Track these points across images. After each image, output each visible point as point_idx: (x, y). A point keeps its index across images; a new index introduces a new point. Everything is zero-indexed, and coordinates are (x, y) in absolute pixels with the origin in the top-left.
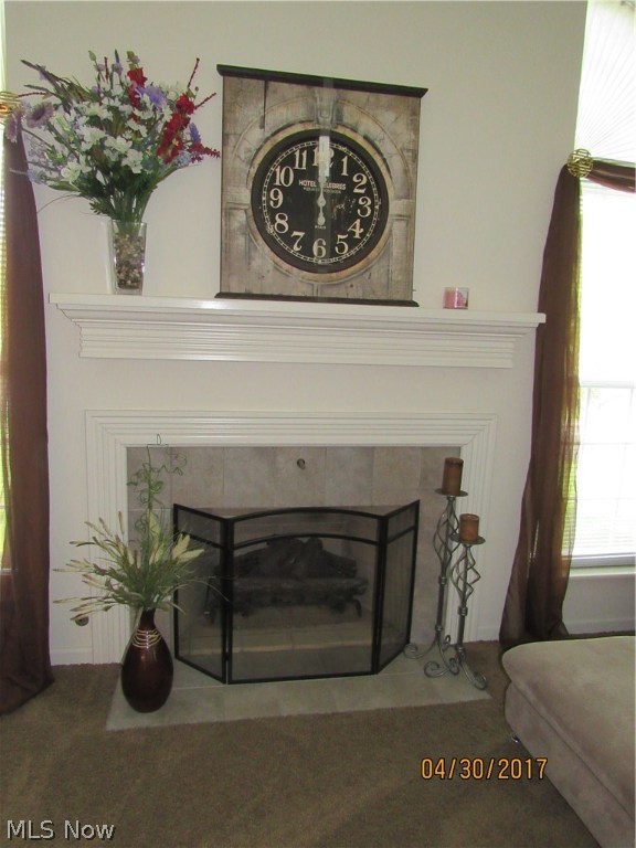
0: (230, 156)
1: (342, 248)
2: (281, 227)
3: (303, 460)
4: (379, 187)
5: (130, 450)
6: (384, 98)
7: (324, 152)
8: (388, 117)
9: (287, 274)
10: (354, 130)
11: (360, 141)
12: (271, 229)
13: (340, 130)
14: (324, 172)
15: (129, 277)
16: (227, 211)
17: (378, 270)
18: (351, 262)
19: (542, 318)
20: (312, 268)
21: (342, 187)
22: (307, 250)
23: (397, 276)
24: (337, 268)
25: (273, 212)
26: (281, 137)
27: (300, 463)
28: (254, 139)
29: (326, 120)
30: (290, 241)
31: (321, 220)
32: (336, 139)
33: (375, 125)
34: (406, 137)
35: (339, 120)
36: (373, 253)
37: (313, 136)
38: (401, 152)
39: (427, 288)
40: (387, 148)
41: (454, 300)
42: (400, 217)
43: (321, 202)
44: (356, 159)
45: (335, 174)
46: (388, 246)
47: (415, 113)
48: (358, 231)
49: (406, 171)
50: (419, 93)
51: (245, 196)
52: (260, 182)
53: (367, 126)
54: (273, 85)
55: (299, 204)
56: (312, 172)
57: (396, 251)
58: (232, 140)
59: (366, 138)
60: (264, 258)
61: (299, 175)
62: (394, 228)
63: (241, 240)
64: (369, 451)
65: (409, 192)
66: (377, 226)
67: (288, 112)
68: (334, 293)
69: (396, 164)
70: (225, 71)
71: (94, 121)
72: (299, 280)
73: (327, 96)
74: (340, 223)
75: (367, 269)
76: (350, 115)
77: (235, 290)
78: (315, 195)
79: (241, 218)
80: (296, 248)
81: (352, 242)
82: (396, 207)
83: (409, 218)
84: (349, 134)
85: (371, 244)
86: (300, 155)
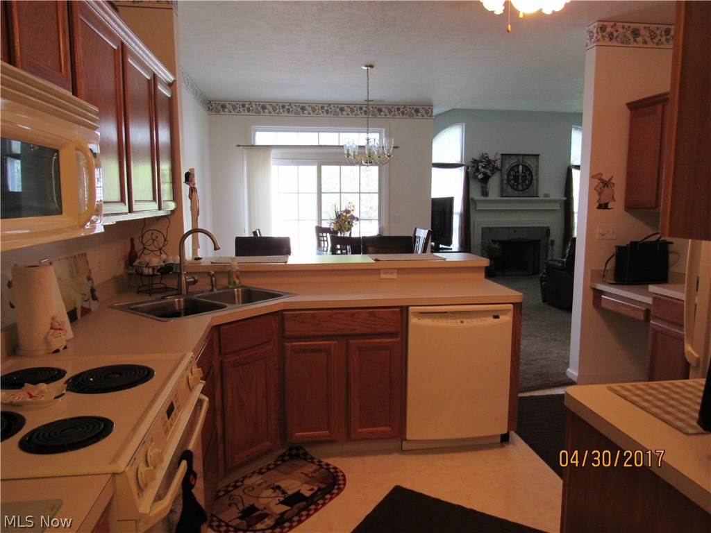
0: (503, 170)
1: (524, 186)
2: (513, 183)
3: (516, 230)
4: (531, 174)
5: (483, 229)
6: (532, 157)
7: (521, 167)
8: (532, 160)
9: (514, 192)
10: (526, 163)
11: (527, 165)
12: (511, 183)
13: (523, 163)
14: (521, 172)
15: (485, 193)
16: (502, 181)
17: (531, 190)
18: (526, 189)
19: (565, 198)
20: (519, 191)
21: (524, 174)
22: (517, 187)
23: (535, 191)
24: (523, 190)
25: (511, 180)
26: (512, 166)
27: (515, 231)
28: (507, 166)
29: (521, 162)
30: (514, 185)
31: (520, 181)
32: (523, 165)
33: (530, 162)
34: (536, 164)
35: (523, 161)
36: (530, 187)
37: (518, 165)
38: (535, 167)
39: (542, 192)
40: (532, 166)
41: (546, 195)
42: (535, 179)
43: (520, 177)
44: (527, 168)
45: (523, 172)
46: (533, 185)
47: (538, 161)
48: (527, 183)
49: (536, 170)
50: (538, 155)
51: (505, 177)
52: (509, 174)
53: (529, 162)
54: (512, 156)
55: (516, 178)
56: (518, 172)
57: (535, 186)
58: (503, 167)
60: (509, 189)
61: (516, 172)
62: (534, 182)
63: (505, 186)
64: (529, 228)
65: (537, 174)
66: (531, 181)
67: (513, 161)
68: (522, 195)
69: (534, 169)
70: (502, 155)
72: (516, 193)
73: (521, 157)
74: (524, 181)
75: (529, 190)
76: (525, 160)
77: (504, 195)
79: (505, 181)
80: (515, 187)
81: (526, 185)
82: (534, 177)
83: (537, 179)
85: (530, 185)
86: (516, 169)
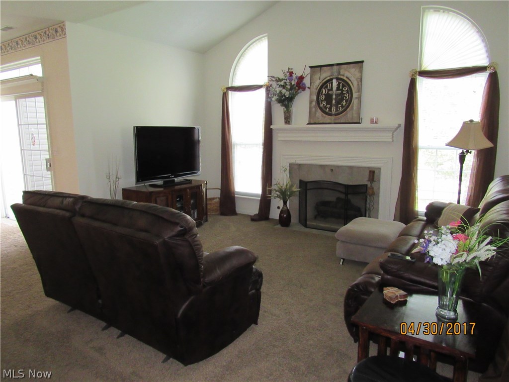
0: (312, 88)
1: (340, 109)
2: (324, 105)
3: (333, 169)
4: (350, 91)
6: (352, 65)
7: (335, 83)
8: (353, 70)
9: (325, 117)
10: (343, 76)
11: (345, 78)
12: (321, 105)
13: (340, 77)
14: (335, 88)
15: (288, 120)
16: (311, 102)
17: (350, 114)
18: (342, 112)
20: (331, 115)
21: (340, 92)
22: (330, 110)
23: (355, 115)
24: (338, 114)
25: (322, 101)
26: (324, 81)
28: (318, 83)
29: (335, 74)
30: (326, 108)
31: (334, 102)
32: (338, 79)
33: (350, 74)
34: (358, 75)
35: (339, 74)
36: (348, 109)
37: (332, 80)
38: (357, 79)
39: (366, 116)
40: (352, 79)
41: (374, 121)
42: (356, 98)
43: (334, 97)
44: (344, 84)
45: (338, 89)
46: (353, 107)
47: (361, 68)
48: (344, 104)
49: (358, 85)
50: (362, 62)
51: (315, 98)
52: (319, 93)
53: (347, 74)
54: (323, 68)
55: (329, 98)
56: (332, 89)
57: (356, 108)
58: (312, 84)
59: (347, 77)
60: (319, 113)
61: (329, 90)
62: (355, 102)
63: (314, 109)
64: (351, 168)
65: (360, 90)
66: (349, 101)
67: (325, 74)
68: (337, 121)
69: (355, 83)
70: (311, 67)
71: (281, 86)
72: (328, 118)
73: (335, 68)
74: (339, 102)
75: (347, 114)
76: (342, 72)
77: (312, 122)
78: (332, 95)
79: (314, 103)
80: (327, 110)
81: (342, 106)
82: (355, 95)
83: (359, 98)
84: (342, 77)
85: (348, 107)
86: (329, 85)
